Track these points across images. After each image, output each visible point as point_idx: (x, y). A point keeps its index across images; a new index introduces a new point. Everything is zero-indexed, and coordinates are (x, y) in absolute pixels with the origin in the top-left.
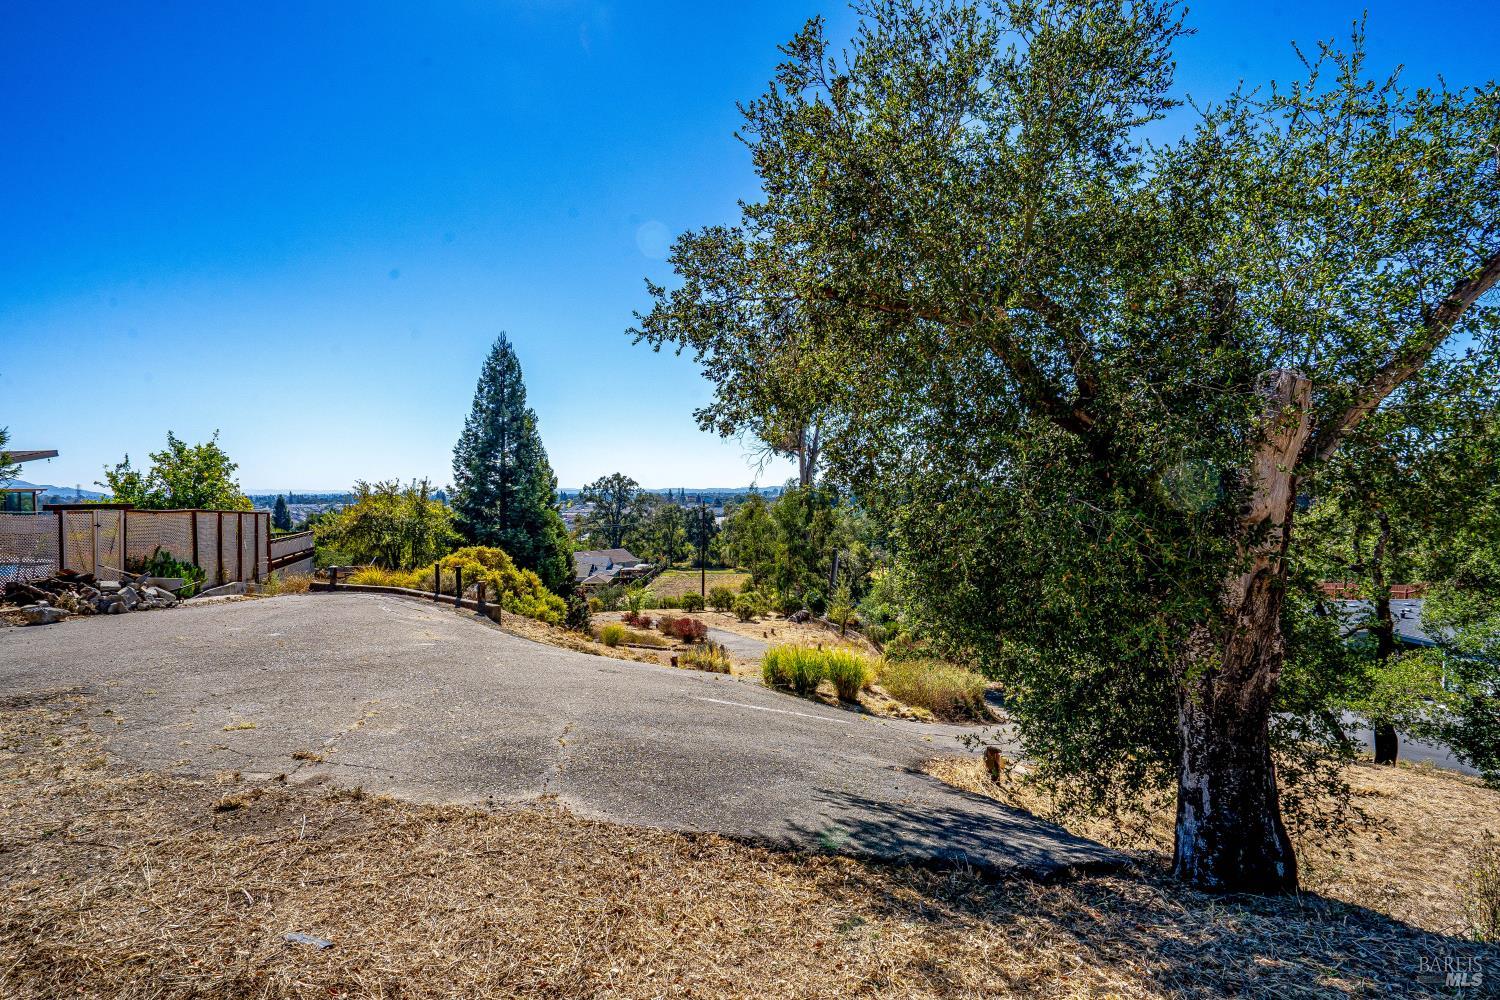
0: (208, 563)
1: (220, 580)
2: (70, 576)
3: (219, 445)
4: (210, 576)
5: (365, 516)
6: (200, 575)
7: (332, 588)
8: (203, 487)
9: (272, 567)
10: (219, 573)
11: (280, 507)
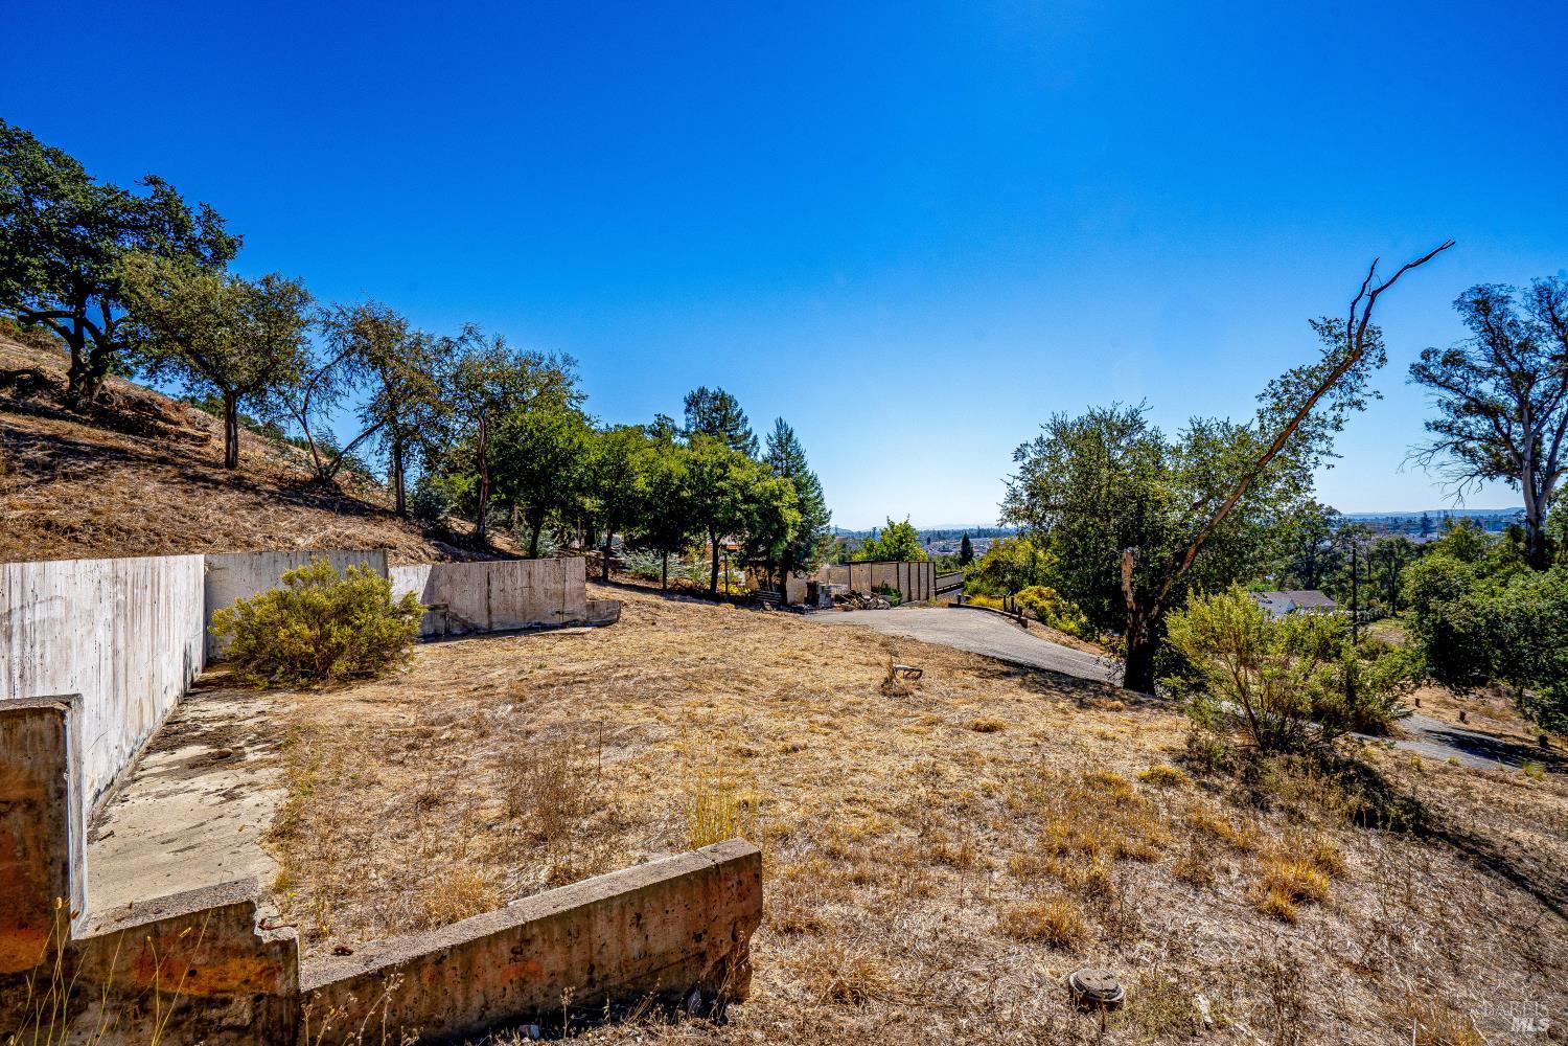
0: (904, 590)
1: (910, 599)
2: (854, 593)
3: (910, 523)
4: (905, 597)
6: (900, 595)
7: (958, 606)
8: (903, 547)
9: (937, 593)
10: (910, 595)
11: (966, 542)
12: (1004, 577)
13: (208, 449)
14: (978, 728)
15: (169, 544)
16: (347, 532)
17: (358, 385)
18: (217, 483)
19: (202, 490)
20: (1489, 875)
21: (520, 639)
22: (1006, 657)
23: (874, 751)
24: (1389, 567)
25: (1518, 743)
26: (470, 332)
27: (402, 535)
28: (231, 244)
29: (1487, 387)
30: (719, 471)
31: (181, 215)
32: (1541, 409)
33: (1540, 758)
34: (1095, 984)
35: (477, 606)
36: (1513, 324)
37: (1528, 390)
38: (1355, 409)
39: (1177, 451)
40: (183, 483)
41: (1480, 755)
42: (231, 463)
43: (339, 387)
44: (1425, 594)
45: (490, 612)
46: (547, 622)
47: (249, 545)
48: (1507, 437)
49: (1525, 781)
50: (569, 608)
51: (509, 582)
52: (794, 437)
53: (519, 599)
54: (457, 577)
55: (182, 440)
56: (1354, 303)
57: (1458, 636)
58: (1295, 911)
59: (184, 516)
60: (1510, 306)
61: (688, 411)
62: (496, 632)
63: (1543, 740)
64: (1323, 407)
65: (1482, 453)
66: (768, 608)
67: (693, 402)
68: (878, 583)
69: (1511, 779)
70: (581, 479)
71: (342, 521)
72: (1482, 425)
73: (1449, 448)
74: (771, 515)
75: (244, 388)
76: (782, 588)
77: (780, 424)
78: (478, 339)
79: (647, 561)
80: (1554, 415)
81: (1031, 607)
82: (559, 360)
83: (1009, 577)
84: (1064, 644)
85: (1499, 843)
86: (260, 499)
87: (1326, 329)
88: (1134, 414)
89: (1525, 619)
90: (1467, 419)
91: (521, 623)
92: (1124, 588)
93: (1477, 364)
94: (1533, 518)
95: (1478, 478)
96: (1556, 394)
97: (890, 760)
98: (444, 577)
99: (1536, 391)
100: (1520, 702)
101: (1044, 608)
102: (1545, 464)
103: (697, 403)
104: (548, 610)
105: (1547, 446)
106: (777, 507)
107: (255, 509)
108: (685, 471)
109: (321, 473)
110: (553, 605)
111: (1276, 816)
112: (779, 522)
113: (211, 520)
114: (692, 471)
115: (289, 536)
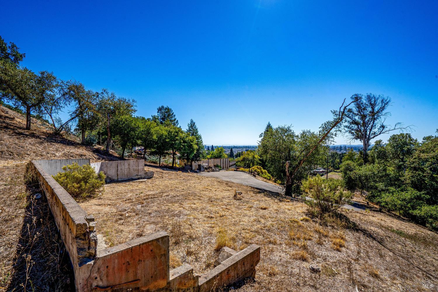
2: (210, 167)
4: (222, 167)
5: (244, 158)
6: (221, 168)
7: (237, 171)
8: (221, 154)
9: (229, 166)
10: (223, 167)
11: (231, 150)
12: (246, 162)
13: (15, 122)
14: (262, 209)
15: (16, 156)
16: (71, 151)
17: (68, 105)
18: (27, 135)
19: (23, 138)
20: (369, 238)
21: (128, 183)
22: (256, 187)
23: (242, 216)
24: (333, 159)
25: (363, 204)
26: (105, 91)
27: (87, 152)
28: (21, 56)
29: (357, 118)
30: (176, 134)
31: (4, 45)
32: (367, 124)
33: (368, 208)
34: (315, 267)
35: (114, 174)
36: (362, 103)
37: (365, 119)
38: (339, 132)
39: (298, 136)
40: (16, 135)
41: (356, 207)
42: (28, 128)
43: (62, 105)
44: (346, 170)
45: (118, 175)
46: (134, 178)
47: (42, 156)
48: (360, 130)
49: (366, 214)
50: (140, 174)
51: (123, 167)
52: (195, 124)
53: (126, 172)
54: (108, 165)
55: (6, 119)
56: (340, 108)
57: (353, 180)
58: (341, 249)
59: (19, 146)
60: (362, 99)
61: (158, 112)
62: (119, 181)
63: (368, 203)
64: (333, 131)
65: (355, 134)
66: (189, 172)
67: (160, 110)
68: (215, 164)
69: (364, 213)
70: (138, 136)
71: (68, 147)
72: (356, 127)
73: (348, 132)
74: (190, 146)
75: (34, 105)
76: (191, 166)
77: (192, 121)
78: (107, 93)
79: (154, 158)
80: (370, 126)
81: (256, 171)
82: (131, 101)
83: (248, 162)
84: (265, 181)
85: (369, 230)
86: (42, 141)
87: (334, 112)
88: (289, 128)
89: (366, 176)
90: (352, 125)
91: (126, 178)
92: (286, 171)
93: (355, 112)
94: (365, 149)
95: (354, 140)
96: (370, 120)
97: (247, 218)
98: (105, 166)
99: (367, 120)
100: (361, 193)
101: (259, 172)
102: (368, 137)
103: (161, 110)
104: (134, 175)
105: (368, 133)
106: (192, 144)
107: (41, 144)
108: (167, 134)
109: (56, 131)
110: (136, 173)
111: (329, 228)
112: (192, 148)
113: (28, 148)
114: (168, 133)
115: (53, 152)
